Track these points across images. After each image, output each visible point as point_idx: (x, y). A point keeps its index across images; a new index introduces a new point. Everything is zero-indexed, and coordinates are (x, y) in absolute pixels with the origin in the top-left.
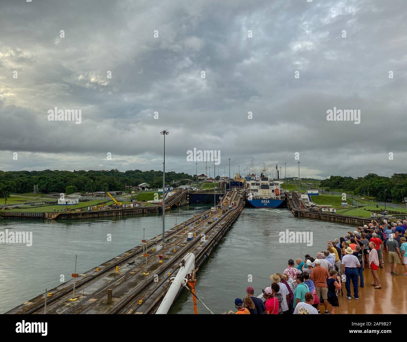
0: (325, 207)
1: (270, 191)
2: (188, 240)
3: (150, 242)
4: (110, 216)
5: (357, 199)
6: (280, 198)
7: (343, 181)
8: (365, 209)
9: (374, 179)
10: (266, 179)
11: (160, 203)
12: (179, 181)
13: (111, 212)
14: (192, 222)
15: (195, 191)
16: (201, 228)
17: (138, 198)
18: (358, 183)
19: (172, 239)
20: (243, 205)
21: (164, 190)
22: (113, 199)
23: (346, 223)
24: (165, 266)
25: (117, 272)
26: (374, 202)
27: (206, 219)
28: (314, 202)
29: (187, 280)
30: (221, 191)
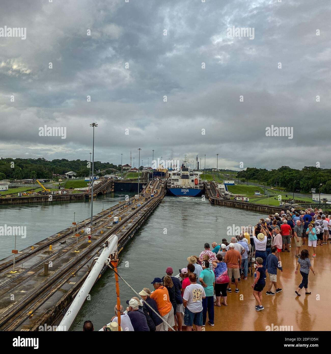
0: (239, 196)
1: (190, 181)
2: (114, 224)
3: (79, 225)
4: (39, 202)
5: (269, 190)
6: (199, 187)
7: (258, 173)
8: (275, 199)
9: (286, 171)
10: (187, 170)
11: (87, 191)
12: (104, 171)
13: (40, 198)
14: (117, 208)
15: (120, 180)
16: (126, 213)
17: (65, 186)
18: (271, 175)
19: (99, 222)
20: (164, 193)
21: (90, 178)
22: (42, 186)
23: (257, 211)
24: (93, 245)
25: (50, 250)
26: (285, 193)
27: (130, 205)
28: (230, 191)
29: (110, 259)
30: (144, 180)
